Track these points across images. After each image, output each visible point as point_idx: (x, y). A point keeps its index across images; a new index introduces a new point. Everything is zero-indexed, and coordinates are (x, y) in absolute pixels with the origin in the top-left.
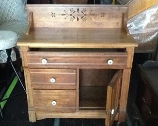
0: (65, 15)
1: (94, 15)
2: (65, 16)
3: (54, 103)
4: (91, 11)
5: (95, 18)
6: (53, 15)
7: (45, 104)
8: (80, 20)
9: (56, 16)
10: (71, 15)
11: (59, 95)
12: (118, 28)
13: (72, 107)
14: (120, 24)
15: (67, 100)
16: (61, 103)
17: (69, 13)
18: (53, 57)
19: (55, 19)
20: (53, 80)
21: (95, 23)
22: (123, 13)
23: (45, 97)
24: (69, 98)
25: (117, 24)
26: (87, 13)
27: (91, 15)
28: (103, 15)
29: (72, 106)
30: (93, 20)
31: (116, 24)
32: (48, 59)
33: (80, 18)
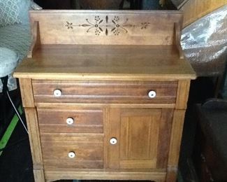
0: (87, 25)
1: (131, 26)
2: (88, 28)
3: (72, 155)
4: (127, 20)
5: (132, 30)
6: (70, 26)
7: (59, 157)
8: (110, 33)
9: (74, 28)
10: (96, 26)
11: (79, 144)
12: (167, 46)
13: (97, 161)
14: (170, 39)
15: (91, 151)
16: (82, 155)
17: (94, 22)
18: (70, 86)
19: (73, 31)
20: (70, 121)
21: (132, 37)
22: (175, 23)
23: (58, 146)
24: (93, 147)
25: (166, 39)
26: (120, 23)
27: (126, 26)
28: (145, 25)
29: (98, 158)
30: (130, 33)
31: (164, 40)
32: (63, 89)
33: (109, 30)
